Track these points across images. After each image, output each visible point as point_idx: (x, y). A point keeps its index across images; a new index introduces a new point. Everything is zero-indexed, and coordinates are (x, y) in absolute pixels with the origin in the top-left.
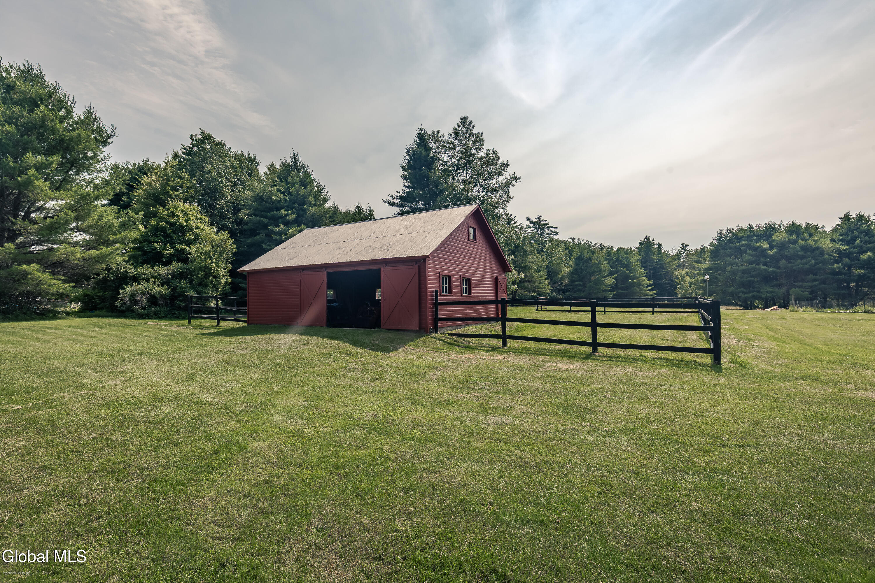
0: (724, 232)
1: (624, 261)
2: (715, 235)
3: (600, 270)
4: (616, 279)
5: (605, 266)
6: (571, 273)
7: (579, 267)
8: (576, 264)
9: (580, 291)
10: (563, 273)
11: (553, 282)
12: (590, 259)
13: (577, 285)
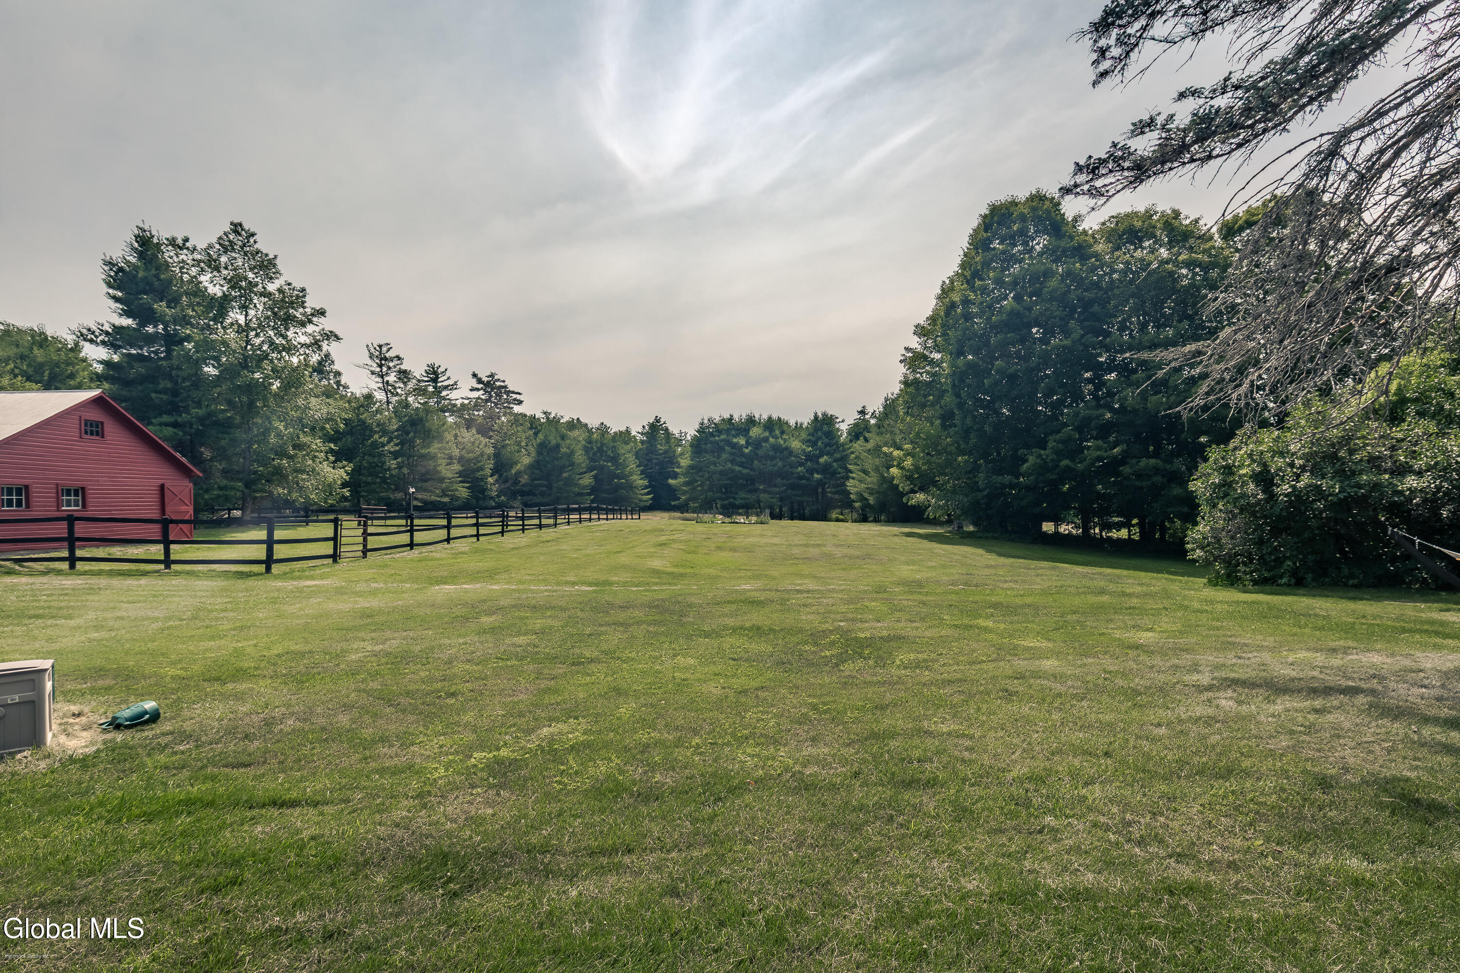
0: (706, 421)
1: (609, 452)
2: (697, 427)
3: (572, 464)
4: (595, 477)
5: (580, 457)
6: (531, 467)
7: (541, 458)
8: (539, 453)
9: (543, 494)
10: (518, 467)
11: (501, 479)
12: (558, 446)
13: (540, 485)
